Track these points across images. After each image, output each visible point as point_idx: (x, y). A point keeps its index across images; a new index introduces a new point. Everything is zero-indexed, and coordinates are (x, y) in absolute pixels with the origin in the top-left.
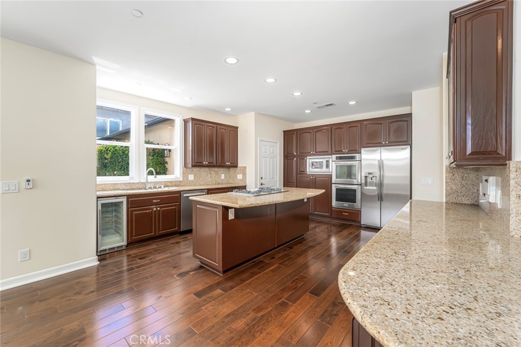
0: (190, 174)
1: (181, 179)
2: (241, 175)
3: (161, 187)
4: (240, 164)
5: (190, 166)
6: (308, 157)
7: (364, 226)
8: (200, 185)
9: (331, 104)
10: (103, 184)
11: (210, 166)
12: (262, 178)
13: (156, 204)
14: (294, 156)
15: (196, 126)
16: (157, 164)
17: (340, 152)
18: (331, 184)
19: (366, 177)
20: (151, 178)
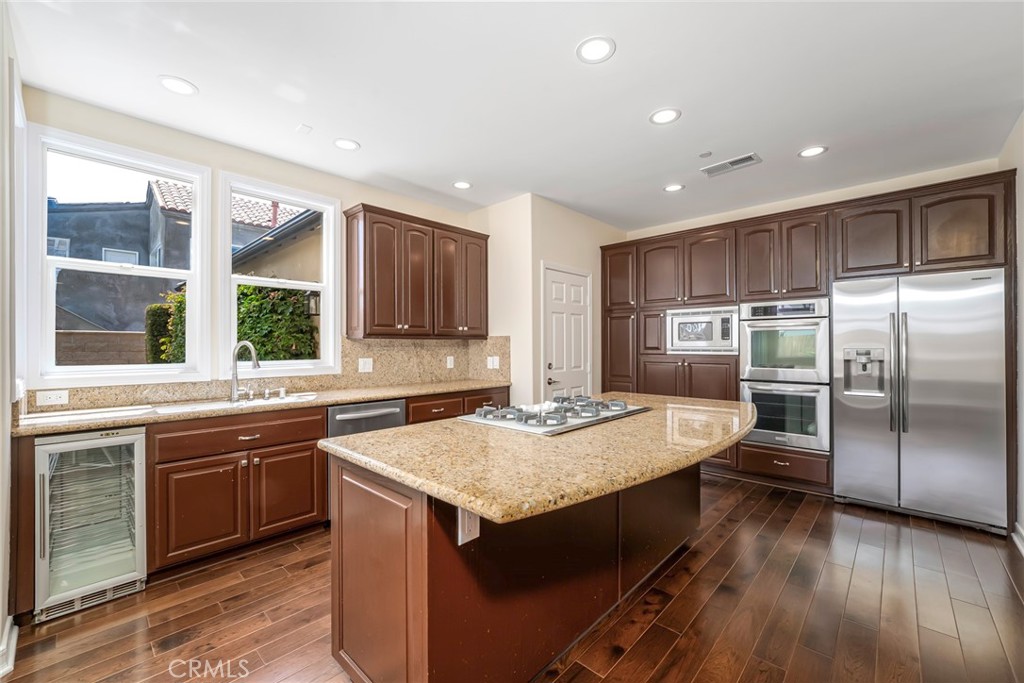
0: (363, 357)
1: (338, 371)
2: (497, 359)
3: (276, 394)
4: (495, 330)
5: (360, 333)
6: (668, 311)
7: (842, 500)
8: (391, 385)
9: (749, 158)
10: (94, 388)
11: (417, 334)
12: (550, 366)
13: (250, 447)
14: (632, 310)
15: (376, 226)
16: (290, 333)
17: (765, 294)
18: (737, 380)
19: (847, 362)
20: (246, 369)
